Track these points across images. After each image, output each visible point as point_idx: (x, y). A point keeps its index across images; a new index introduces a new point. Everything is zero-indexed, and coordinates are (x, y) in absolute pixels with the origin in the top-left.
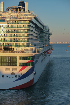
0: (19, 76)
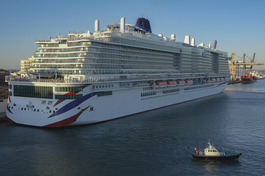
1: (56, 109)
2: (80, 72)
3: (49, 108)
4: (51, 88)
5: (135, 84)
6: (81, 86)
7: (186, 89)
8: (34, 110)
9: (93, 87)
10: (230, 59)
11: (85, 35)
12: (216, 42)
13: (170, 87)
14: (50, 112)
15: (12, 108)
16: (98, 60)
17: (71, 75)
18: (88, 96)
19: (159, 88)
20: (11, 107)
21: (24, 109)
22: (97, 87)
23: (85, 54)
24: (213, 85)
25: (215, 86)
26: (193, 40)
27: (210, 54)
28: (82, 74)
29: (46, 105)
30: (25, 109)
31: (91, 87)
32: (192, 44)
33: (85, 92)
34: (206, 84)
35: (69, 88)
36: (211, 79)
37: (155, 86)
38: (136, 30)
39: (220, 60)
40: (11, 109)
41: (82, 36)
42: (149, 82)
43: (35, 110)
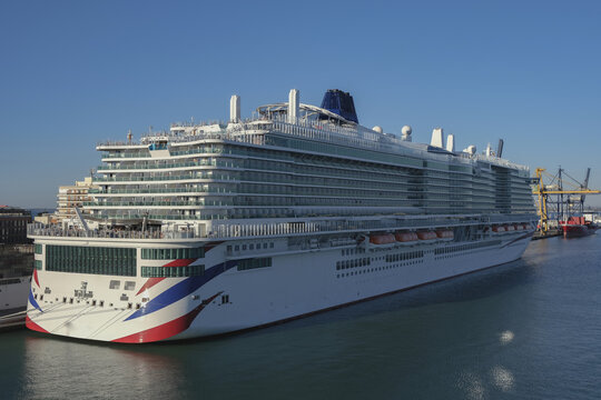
0: (138, 306)
1: (144, 300)
2: (198, 213)
3: (127, 299)
4: (133, 251)
5: (323, 240)
6: (201, 245)
7: (437, 252)
8: (91, 303)
9: (229, 248)
10: (536, 181)
11: (208, 129)
12: (502, 142)
13: (402, 246)
14: (130, 306)
15: (42, 298)
16: (238, 185)
17: (178, 222)
18: (218, 270)
19: (378, 249)
20: (39, 297)
21: (68, 300)
22: (237, 248)
23: (210, 173)
24: (500, 242)
25: (503, 244)
26: (450, 139)
27: (490, 170)
28: (203, 218)
29: (121, 290)
30: (72, 300)
31: (223, 248)
32: (449, 148)
33: (210, 260)
34: (482, 240)
35: (175, 250)
36: (495, 227)
37: (368, 245)
38: (323, 117)
39: (513, 185)
40: (38, 301)
41: (202, 131)
42: (354, 236)
43: (94, 303)
